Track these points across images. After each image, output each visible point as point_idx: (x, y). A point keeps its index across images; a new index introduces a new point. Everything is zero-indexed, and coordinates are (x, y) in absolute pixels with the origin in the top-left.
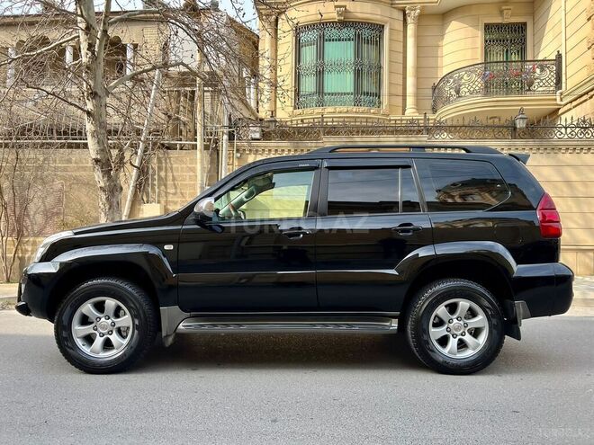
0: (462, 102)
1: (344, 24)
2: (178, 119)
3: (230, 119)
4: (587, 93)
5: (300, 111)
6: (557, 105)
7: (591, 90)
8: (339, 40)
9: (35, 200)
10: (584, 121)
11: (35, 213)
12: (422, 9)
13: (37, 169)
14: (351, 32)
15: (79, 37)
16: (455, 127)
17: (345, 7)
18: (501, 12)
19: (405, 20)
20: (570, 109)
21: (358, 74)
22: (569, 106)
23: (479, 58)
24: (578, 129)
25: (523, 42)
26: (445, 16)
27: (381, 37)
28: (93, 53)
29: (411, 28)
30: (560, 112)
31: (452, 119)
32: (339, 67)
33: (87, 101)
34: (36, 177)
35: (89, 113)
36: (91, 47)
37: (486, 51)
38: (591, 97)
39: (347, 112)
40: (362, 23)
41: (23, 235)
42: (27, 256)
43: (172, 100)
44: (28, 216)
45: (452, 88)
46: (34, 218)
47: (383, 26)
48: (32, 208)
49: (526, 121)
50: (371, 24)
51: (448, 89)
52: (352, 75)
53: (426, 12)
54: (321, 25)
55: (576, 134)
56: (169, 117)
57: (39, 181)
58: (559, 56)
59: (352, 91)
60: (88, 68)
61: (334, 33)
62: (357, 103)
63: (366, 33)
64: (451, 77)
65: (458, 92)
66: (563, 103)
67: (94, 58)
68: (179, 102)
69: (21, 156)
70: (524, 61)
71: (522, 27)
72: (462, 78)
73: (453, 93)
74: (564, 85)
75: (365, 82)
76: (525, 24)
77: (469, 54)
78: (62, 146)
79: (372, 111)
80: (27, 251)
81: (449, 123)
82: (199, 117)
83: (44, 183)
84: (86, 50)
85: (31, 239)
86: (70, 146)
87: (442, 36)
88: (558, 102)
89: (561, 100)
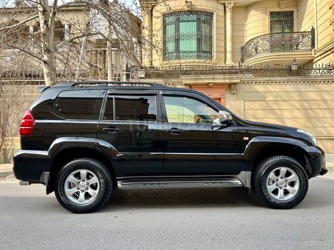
0: (259, 56)
1: (190, 12)
2: (96, 67)
3: (127, 66)
4: (330, 50)
5: (166, 62)
6: (313, 57)
7: (333, 48)
8: (188, 21)
9: (13, 115)
10: (329, 66)
11: (12, 123)
12: (235, 3)
13: (13, 97)
14: (195, 17)
15: (38, 16)
16: (257, 70)
17: (191, 2)
18: (279, 6)
19: (225, 10)
20: (320, 59)
21: (199, 41)
22: (319, 58)
23: (267, 31)
24: (326, 70)
25: (292, 22)
26: (247, 8)
27: (211, 20)
28: (47, 26)
29: (228, 15)
30: (314, 61)
31: (255, 65)
32: (188, 37)
33: (44, 55)
34: (13, 101)
35: (45, 62)
36: (46, 22)
37: (271, 27)
38: (332, 52)
39: (193, 62)
40: (201, 11)
41: (5, 136)
42: (8, 148)
43: (93, 56)
44: (8, 124)
45: (253, 48)
46: (12, 126)
47: (213, 13)
48: (10, 120)
49: (297, 66)
50: (206, 12)
51: (251, 49)
52: (196, 41)
53: (236, 6)
54: (177, 13)
55: (325, 73)
56: (92, 65)
57: (15, 104)
58: (313, 30)
59: (196, 50)
60: (44, 35)
61: (185, 17)
62: (199, 57)
63: (203, 18)
64: (252, 42)
65: (256, 50)
66: (316, 56)
67: (48, 29)
68: (96, 56)
69: (3, 89)
70: (292, 32)
71: (291, 14)
72: (259, 42)
73: (254, 51)
74: (316, 46)
75: (203, 46)
76: (293, 12)
77: (261, 29)
78: (28, 83)
79: (207, 62)
80: (8, 145)
81: (253, 68)
82: (109, 65)
83: (18, 105)
84: (43, 24)
85: (10, 138)
86: (33, 83)
87: (246, 19)
88: (313, 55)
89: (315, 54)
